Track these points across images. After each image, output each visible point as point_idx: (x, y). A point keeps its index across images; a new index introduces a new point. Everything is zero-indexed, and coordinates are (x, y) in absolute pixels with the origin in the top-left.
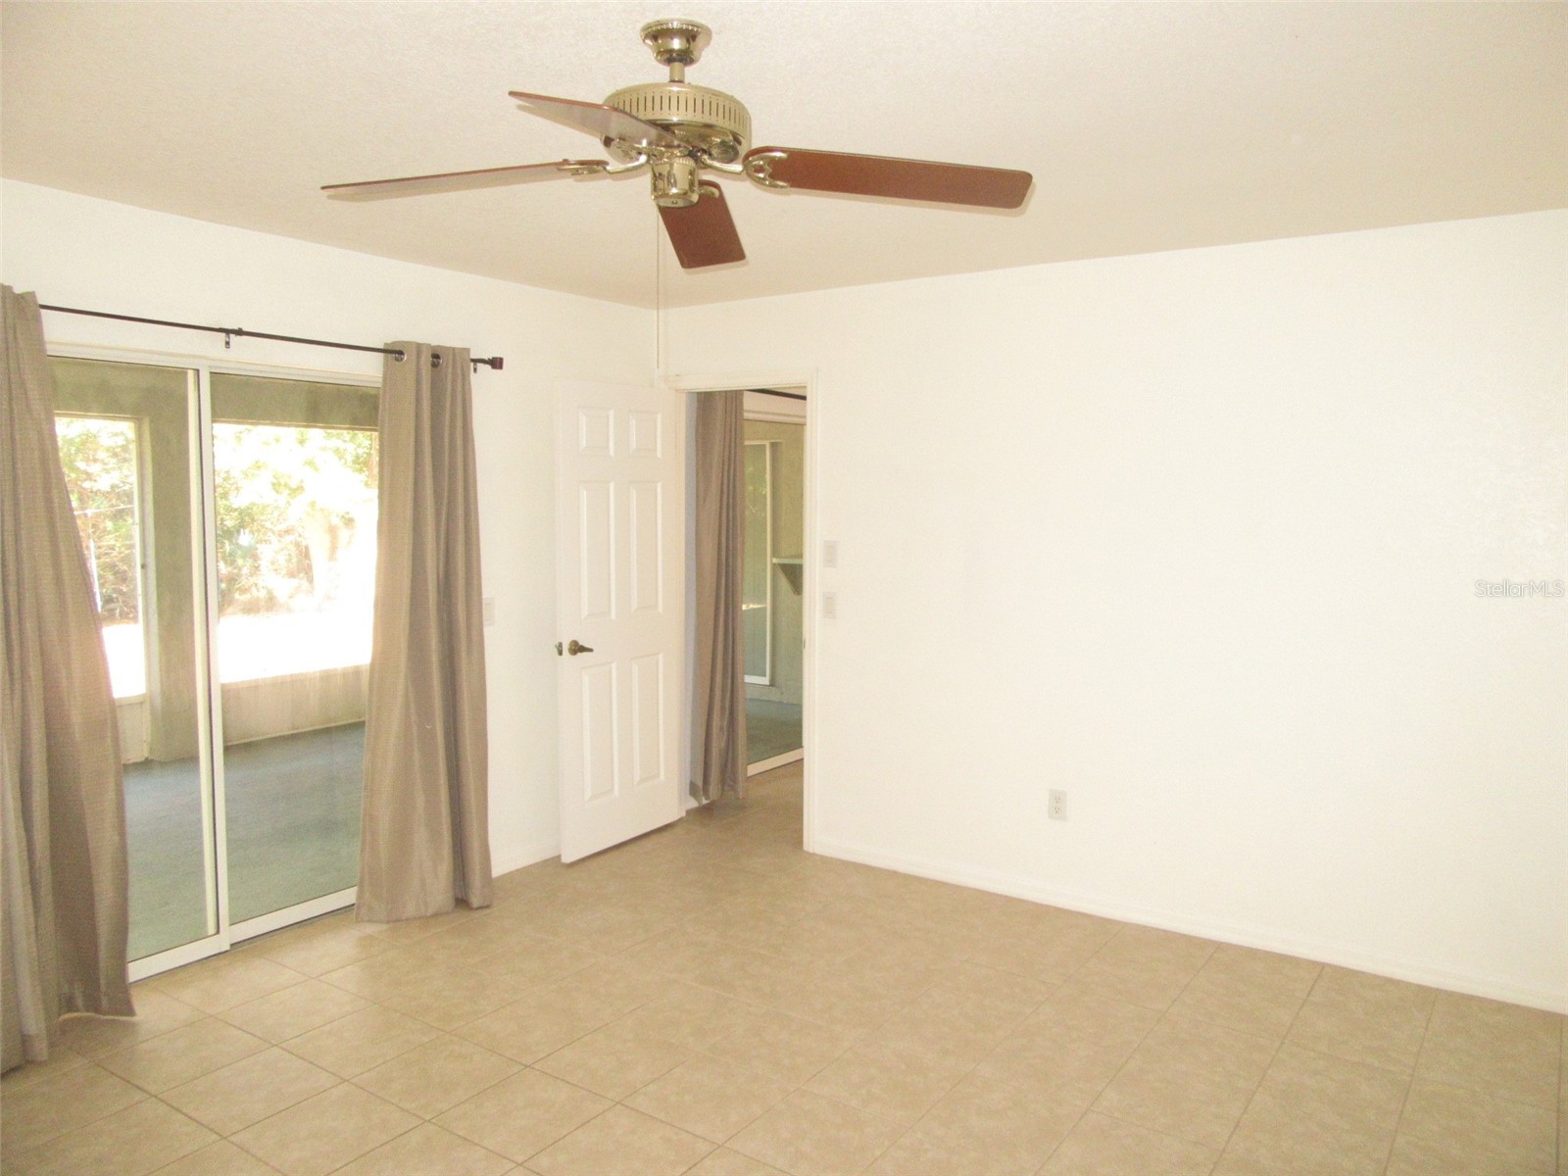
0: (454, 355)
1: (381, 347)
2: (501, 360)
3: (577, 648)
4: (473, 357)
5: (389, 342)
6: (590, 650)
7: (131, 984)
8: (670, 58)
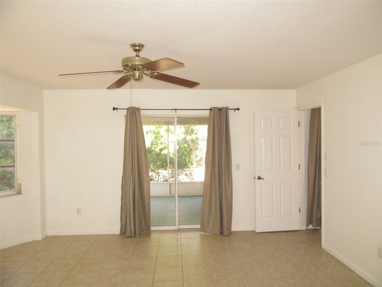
0: (224, 108)
1: (209, 109)
2: (239, 108)
3: (259, 178)
4: (229, 108)
5: (211, 107)
6: (263, 179)
7: (151, 231)
8: (136, 50)
